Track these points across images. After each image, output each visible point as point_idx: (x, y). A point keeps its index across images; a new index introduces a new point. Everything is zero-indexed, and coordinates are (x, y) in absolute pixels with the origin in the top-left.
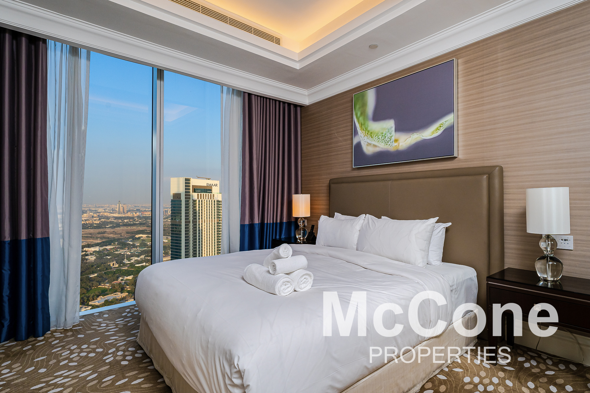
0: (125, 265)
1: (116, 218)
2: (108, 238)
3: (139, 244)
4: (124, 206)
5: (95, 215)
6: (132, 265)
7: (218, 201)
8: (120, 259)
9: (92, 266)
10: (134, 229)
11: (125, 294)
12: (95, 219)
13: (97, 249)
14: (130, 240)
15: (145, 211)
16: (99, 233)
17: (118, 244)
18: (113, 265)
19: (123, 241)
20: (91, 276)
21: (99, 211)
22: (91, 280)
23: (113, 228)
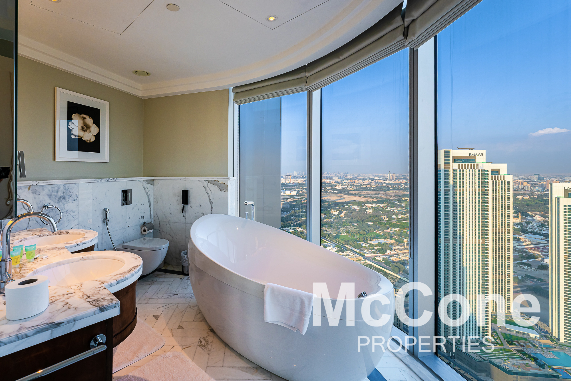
0: (393, 219)
1: (387, 184)
2: (382, 198)
3: (404, 205)
4: (394, 175)
5: (373, 182)
6: (399, 220)
7: (483, 170)
8: (389, 214)
9: (370, 217)
10: (401, 193)
11: (393, 241)
12: (372, 184)
13: (374, 205)
14: (397, 201)
16: (375, 194)
17: (388, 203)
18: (385, 218)
19: (392, 201)
20: (369, 224)
21: (375, 179)
22: (369, 226)
23: (385, 191)
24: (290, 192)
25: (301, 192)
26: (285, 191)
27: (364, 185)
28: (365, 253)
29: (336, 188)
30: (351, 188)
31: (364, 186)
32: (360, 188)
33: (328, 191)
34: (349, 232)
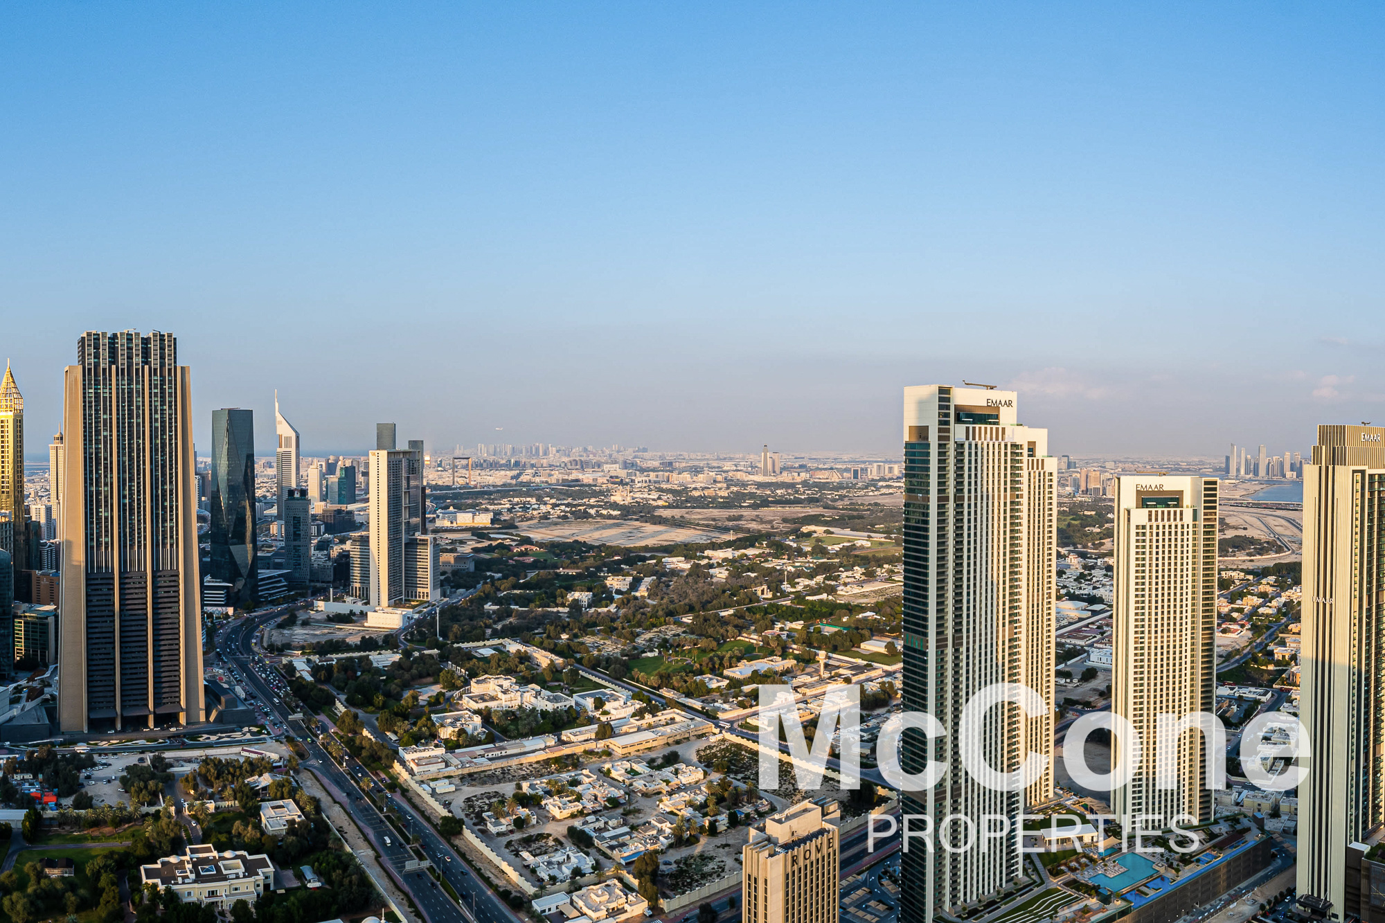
0: (784, 595)
1: (760, 485)
2: (748, 530)
3: (809, 549)
4: (775, 457)
5: (719, 478)
6: (799, 597)
7: (1014, 446)
8: (775, 580)
9: (724, 592)
10: (798, 512)
11: (790, 663)
13: (729, 553)
14: (791, 538)
15: (818, 469)
16: (730, 519)
17: (768, 546)
18: (763, 593)
19: (777, 538)
20: (723, 614)
21: (725, 468)
22: (724, 622)
23: (754, 507)
24: (471, 515)
25: (506, 517)
26: (455, 513)
27: (695, 489)
28: (718, 709)
29: (615, 502)
30: (659, 498)
31: (696, 494)
32: (687, 501)
33: (592, 511)
34: (664, 644)
